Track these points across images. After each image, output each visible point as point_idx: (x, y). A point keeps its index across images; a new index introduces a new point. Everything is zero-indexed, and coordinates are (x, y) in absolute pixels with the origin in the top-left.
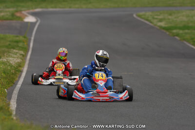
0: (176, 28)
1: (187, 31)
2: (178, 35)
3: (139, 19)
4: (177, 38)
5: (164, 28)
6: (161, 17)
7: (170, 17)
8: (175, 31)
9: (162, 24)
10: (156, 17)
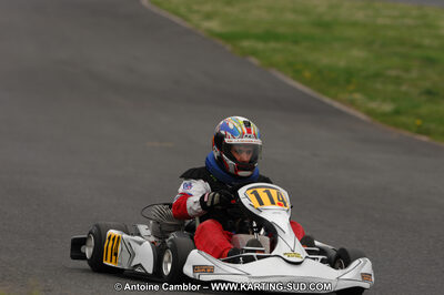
0: (247, 36)
1: (273, 45)
2: (254, 53)
3: (155, 10)
4: (253, 60)
5: (221, 36)
6: (207, 8)
7: (228, 9)
8: (246, 44)
9: (214, 25)
10: (195, 7)
